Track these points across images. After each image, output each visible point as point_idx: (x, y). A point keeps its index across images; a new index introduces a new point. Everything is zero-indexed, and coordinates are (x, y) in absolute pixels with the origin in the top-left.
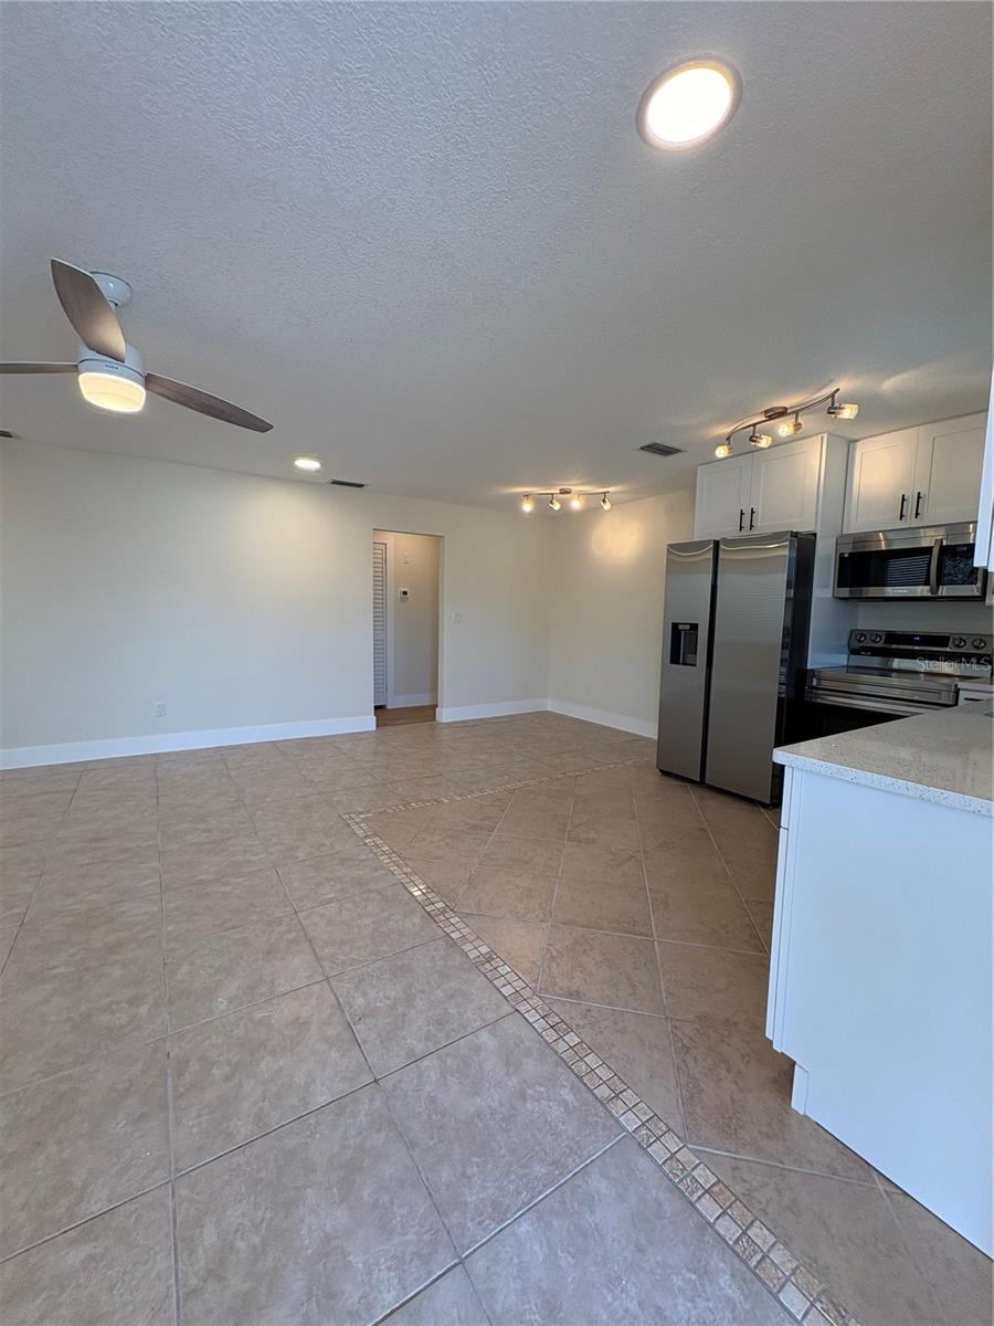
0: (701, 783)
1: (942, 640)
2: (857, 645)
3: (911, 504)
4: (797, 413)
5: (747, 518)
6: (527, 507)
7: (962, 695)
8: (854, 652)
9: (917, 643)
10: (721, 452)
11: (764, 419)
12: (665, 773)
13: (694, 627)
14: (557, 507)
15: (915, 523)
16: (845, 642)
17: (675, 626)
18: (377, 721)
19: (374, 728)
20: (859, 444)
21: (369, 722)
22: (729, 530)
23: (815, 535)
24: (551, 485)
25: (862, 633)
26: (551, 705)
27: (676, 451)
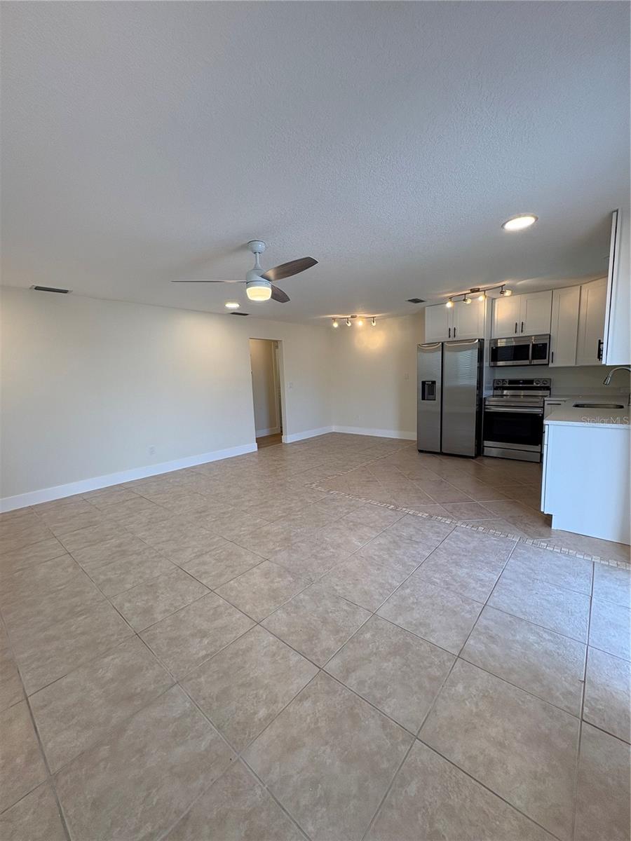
0: (441, 453)
1: (531, 382)
2: (496, 385)
3: (519, 326)
4: (485, 291)
5: (452, 332)
6: (336, 325)
7: (546, 403)
8: (496, 389)
9: (521, 384)
10: (449, 305)
11: (470, 292)
12: (421, 451)
13: (434, 383)
14: (349, 325)
15: (521, 335)
16: (492, 385)
17: (424, 383)
18: (258, 445)
19: (257, 450)
20: (497, 300)
21: (254, 447)
22: (444, 338)
23: (483, 340)
24: (348, 315)
25: (499, 380)
26: (334, 429)
27: (422, 301)
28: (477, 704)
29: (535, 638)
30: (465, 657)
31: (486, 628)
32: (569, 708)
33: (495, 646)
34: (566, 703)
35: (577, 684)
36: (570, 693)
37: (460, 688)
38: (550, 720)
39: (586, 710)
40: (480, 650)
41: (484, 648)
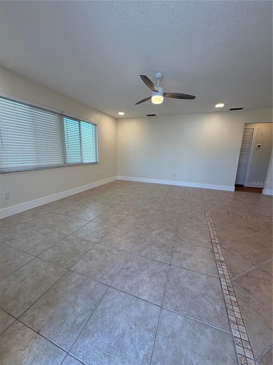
21: (233, 189)
28: (43, 274)
29: (79, 311)
30: (69, 273)
31: (88, 284)
32: (26, 315)
33: (74, 286)
34: (29, 315)
35: (37, 327)
36: (34, 320)
37: (52, 270)
38: (23, 303)
39: (20, 324)
40: (72, 279)
41: (73, 281)
